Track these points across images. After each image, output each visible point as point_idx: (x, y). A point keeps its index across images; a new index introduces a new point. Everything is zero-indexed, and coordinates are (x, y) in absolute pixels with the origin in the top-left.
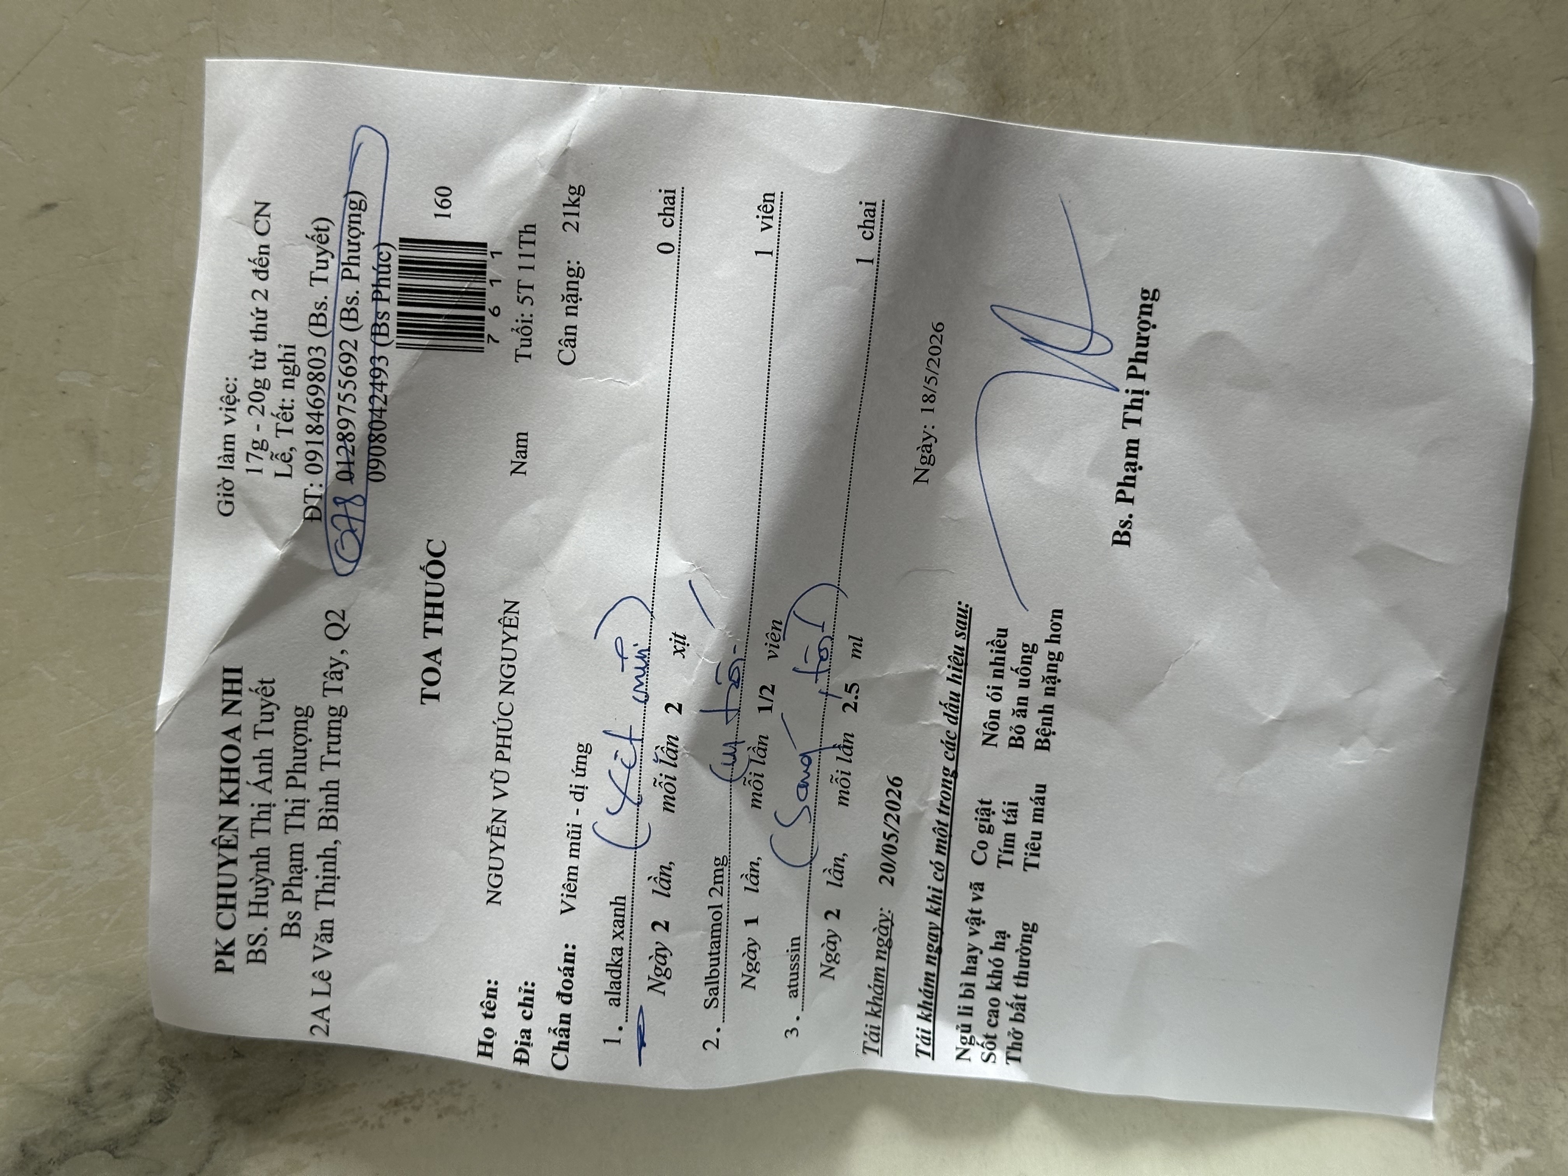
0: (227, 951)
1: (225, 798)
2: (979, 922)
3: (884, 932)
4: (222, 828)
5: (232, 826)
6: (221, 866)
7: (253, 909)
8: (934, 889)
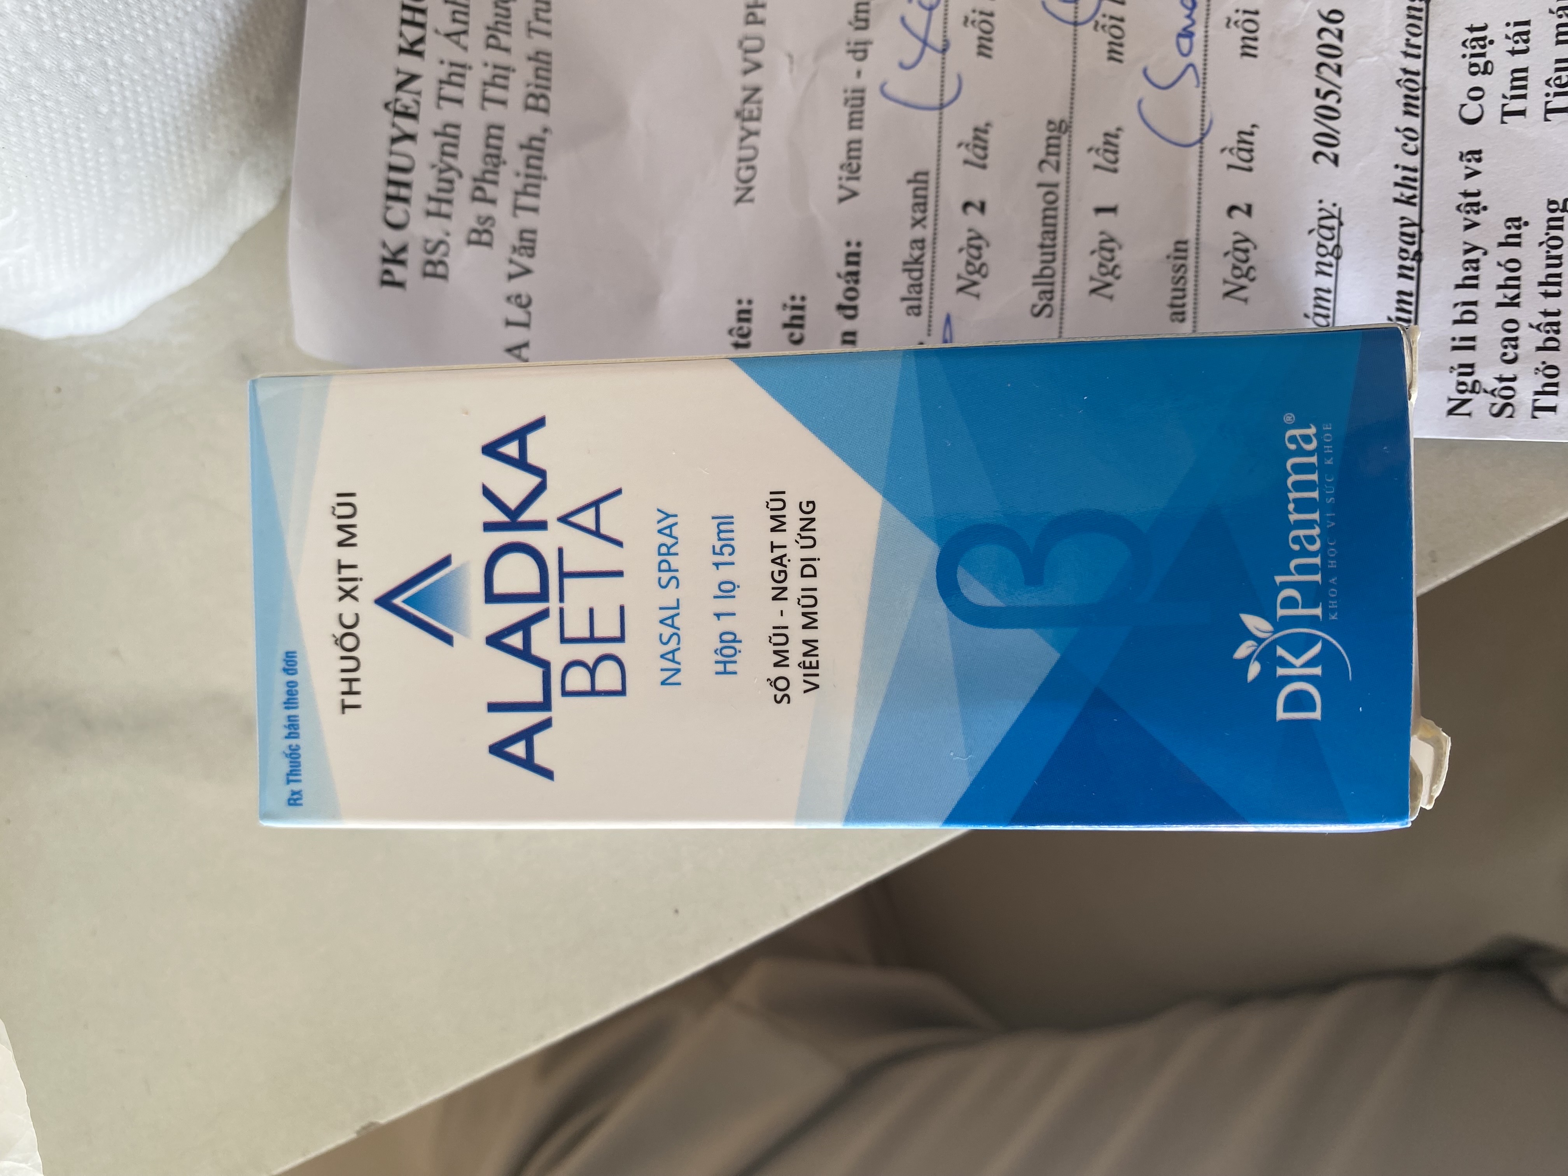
0: (396, 258)
1: (405, 45)
2: (1477, 207)
3: (1327, 234)
4: (400, 86)
5: (413, 86)
6: (394, 140)
7: (433, 206)
8: (1405, 168)
